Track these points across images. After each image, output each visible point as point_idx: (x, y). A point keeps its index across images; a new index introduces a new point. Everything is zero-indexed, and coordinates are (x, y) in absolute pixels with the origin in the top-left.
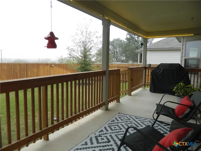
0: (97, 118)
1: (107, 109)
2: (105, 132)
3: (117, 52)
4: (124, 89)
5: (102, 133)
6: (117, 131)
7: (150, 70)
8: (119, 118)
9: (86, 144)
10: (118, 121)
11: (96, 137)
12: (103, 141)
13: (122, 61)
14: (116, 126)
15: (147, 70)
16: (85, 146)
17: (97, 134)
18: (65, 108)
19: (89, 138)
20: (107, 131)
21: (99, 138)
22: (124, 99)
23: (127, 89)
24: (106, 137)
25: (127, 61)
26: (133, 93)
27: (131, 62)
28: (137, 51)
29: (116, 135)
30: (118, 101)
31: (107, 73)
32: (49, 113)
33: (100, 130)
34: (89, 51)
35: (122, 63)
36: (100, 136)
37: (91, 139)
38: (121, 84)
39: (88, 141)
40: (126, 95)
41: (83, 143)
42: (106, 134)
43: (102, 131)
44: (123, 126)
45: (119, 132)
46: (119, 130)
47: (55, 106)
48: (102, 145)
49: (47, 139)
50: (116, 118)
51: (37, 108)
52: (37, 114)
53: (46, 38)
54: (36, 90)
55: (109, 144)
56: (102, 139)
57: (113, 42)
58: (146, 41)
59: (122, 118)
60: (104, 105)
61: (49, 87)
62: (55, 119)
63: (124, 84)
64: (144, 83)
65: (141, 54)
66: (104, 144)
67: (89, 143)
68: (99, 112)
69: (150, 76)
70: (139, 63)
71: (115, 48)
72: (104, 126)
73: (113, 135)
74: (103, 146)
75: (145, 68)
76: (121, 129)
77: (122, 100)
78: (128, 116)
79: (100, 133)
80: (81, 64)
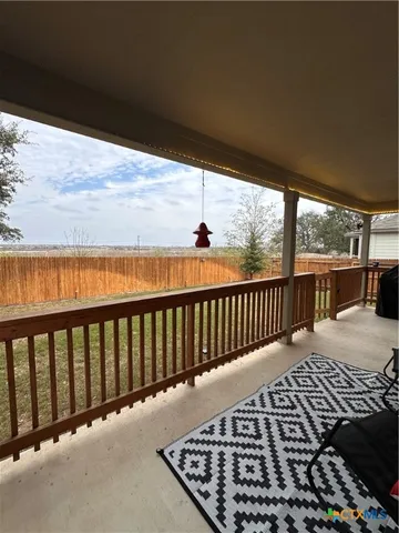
0: (272, 357)
1: (289, 343)
2: (286, 387)
3: (308, 236)
4: (322, 307)
5: (281, 388)
6: (309, 389)
7: (376, 273)
8: (313, 362)
9: (253, 404)
10: (310, 368)
11: (270, 394)
12: (282, 404)
13: (318, 251)
14: (307, 379)
15: (371, 273)
16: (251, 408)
17: (273, 389)
18: (220, 330)
19: (259, 394)
20: (290, 385)
21: (276, 397)
22: (322, 327)
23: (328, 306)
24: (288, 396)
25: (326, 251)
26: (339, 315)
27: (334, 253)
28: (348, 234)
29: (307, 397)
30: (311, 329)
31: (291, 282)
32: (196, 335)
33: (277, 382)
34: (259, 238)
35: (318, 256)
36: (276, 393)
37: (261, 397)
38: (317, 293)
39: (257, 398)
40: (325, 317)
41: (248, 401)
42: (288, 391)
43: (280, 384)
44: (321, 381)
45: (311, 392)
46: (313, 389)
47: (205, 325)
48: (280, 411)
49: (192, 384)
50: (307, 363)
51: (179, 325)
52: (179, 335)
53: (195, 233)
54: (179, 310)
55: (294, 412)
56: (281, 400)
57: (302, 218)
58: (367, 219)
59: (318, 364)
60: (284, 335)
61: (197, 306)
62: (205, 351)
63: (323, 293)
64: (362, 296)
65: (357, 240)
66: (285, 411)
67: (258, 402)
68: (274, 346)
69: (376, 282)
70: (351, 256)
71: (305, 228)
72: (284, 376)
73: (301, 395)
74: (284, 415)
75: (367, 270)
76: (317, 386)
77: (317, 326)
78: (330, 361)
79: (278, 388)
80: (247, 258)
